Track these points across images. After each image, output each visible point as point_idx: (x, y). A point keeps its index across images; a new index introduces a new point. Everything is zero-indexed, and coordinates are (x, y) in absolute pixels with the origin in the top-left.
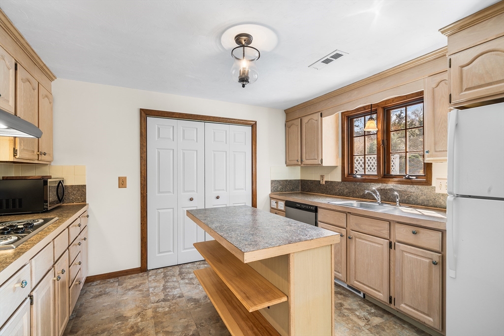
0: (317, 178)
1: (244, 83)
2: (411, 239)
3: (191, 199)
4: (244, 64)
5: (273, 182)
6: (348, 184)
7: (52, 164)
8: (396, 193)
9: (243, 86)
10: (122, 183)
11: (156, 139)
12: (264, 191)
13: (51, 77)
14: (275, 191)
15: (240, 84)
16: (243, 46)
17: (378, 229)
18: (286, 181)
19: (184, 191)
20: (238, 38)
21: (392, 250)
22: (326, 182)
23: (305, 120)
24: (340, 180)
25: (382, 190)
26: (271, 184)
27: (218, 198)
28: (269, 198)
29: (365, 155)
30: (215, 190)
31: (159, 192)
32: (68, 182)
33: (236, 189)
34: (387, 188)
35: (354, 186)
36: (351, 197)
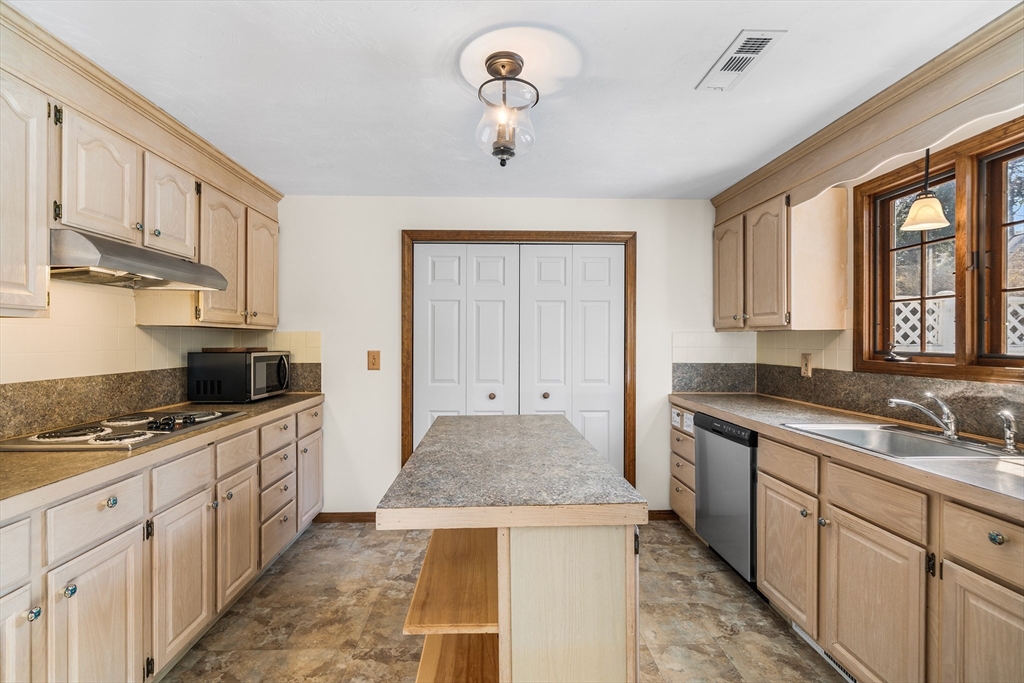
0: (795, 362)
1: (505, 157)
2: (990, 557)
3: (492, 397)
4: (503, 116)
5: (676, 367)
6: (872, 380)
7: (279, 329)
8: (1007, 413)
9: (503, 163)
10: (373, 361)
11: (430, 283)
12: (656, 388)
13: (276, 196)
14: (682, 389)
15: (497, 160)
16: (505, 78)
17: (895, 509)
18: (715, 366)
19: (479, 380)
20: (491, 63)
21: (935, 580)
22: (815, 371)
23: (752, 218)
24: (847, 366)
25: (967, 399)
26: (674, 371)
27: (546, 396)
28: (668, 405)
29: (923, 299)
30: (541, 381)
31: (434, 380)
32: (299, 358)
33: (586, 381)
34: (986, 395)
35: (888, 384)
36: (878, 414)
